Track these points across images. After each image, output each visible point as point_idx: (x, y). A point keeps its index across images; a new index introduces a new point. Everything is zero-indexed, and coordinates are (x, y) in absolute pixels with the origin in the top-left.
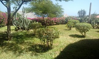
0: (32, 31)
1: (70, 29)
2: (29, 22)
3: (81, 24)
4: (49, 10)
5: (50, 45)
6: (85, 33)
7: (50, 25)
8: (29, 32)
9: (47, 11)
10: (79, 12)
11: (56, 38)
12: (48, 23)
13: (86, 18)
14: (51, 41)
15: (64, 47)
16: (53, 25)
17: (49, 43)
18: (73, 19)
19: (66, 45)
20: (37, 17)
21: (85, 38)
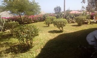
0: (8, 31)
1: (48, 26)
2: (4, 22)
3: (58, 20)
4: (26, 8)
5: (30, 43)
6: (62, 28)
7: (29, 23)
8: (5, 33)
9: (23, 8)
10: (55, 9)
11: (36, 35)
12: (26, 21)
13: (62, 14)
14: (30, 40)
15: (44, 44)
16: (31, 23)
17: (29, 42)
18: (50, 15)
19: (46, 42)
20: (13, 16)
21: (63, 33)
